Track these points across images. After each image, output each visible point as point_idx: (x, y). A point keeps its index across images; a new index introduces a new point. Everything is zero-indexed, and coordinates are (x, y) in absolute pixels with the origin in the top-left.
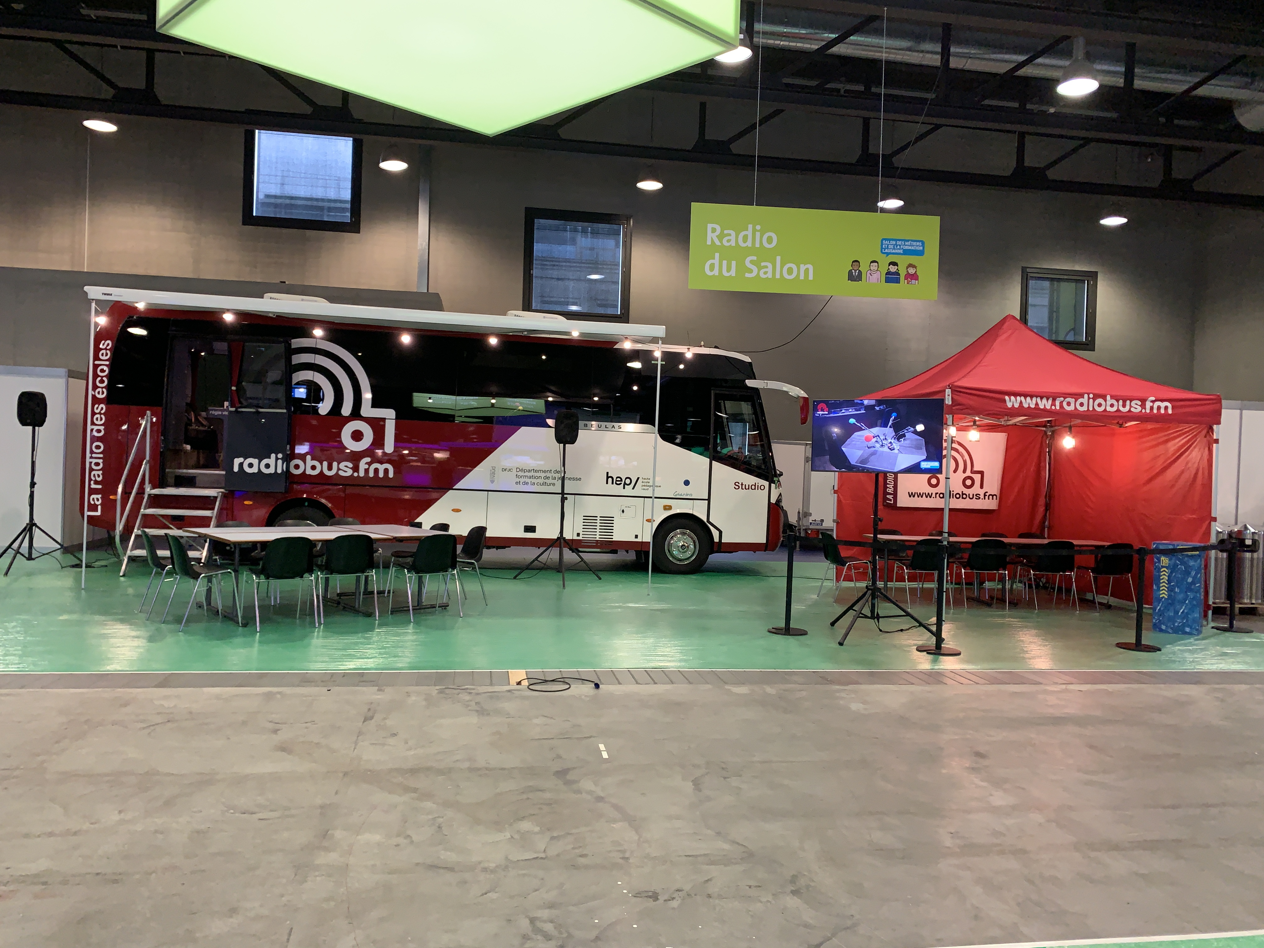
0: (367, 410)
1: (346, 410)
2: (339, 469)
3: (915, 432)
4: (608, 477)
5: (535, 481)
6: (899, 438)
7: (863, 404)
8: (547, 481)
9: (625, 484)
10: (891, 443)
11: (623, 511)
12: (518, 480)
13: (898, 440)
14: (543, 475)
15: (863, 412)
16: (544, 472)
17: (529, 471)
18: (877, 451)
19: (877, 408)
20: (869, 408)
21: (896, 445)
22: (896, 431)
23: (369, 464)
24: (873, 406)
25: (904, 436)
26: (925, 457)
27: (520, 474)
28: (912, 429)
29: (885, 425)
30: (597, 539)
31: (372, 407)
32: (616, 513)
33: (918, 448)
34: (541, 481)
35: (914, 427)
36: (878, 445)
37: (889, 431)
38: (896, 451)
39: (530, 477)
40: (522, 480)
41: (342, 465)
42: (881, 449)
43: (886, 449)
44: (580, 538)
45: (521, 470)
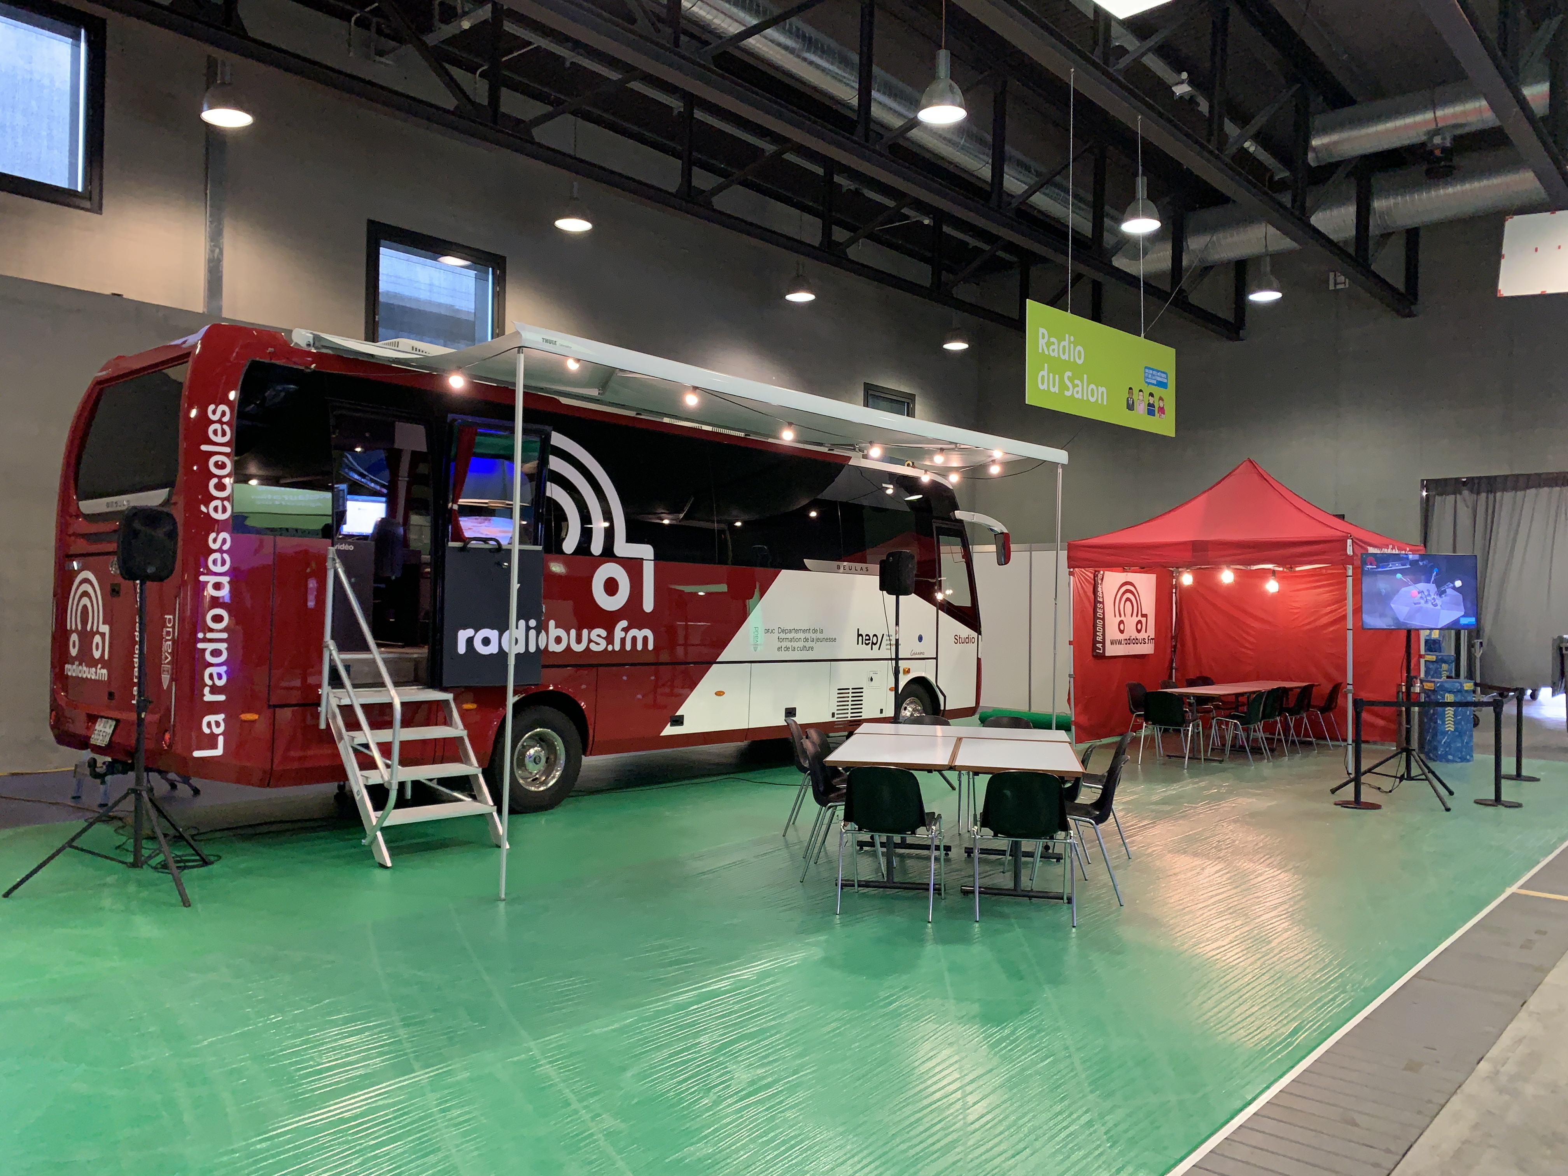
0: (623, 548)
1: (597, 547)
2: (590, 641)
3: (1454, 588)
4: (859, 635)
5: (795, 644)
6: (1441, 593)
7: (1408, 558)
8: (806, 644)
9: (873, 643)
10: (1434, 599)
11: (872, 679)
12: (780, 644)
13: (1440, 596)
14: (801, 635)
15: (1408, 566)
16: (804, 631)
17: (790, 631)
18: (1421, 607)
19: (1421, 563)
20: (1414, 563)
21: (1439, 601)
22: (1438, 586)
23: (626, 630)
24: (1417, 561)
25: (1444, 592)
26: (1463, 613)
27: (783, 636)
28: (1452, 585)
29: (1428, 582)
30: (849, 719)
31: (627, 542)
32: (863, 683)
33: (1457, 604)
34: (801, 644)
35: (1453, 583)
36: (1422, 601)
37: (1432, 587)
38: (1439, 607)
39: (791, 640)
40: (784, 644)
41: (593, 635)
42: (1426, 605)
43: (1430, 606)
44: (834, 719)
45: (783, 631)
